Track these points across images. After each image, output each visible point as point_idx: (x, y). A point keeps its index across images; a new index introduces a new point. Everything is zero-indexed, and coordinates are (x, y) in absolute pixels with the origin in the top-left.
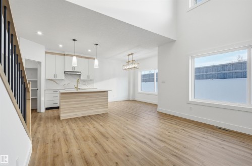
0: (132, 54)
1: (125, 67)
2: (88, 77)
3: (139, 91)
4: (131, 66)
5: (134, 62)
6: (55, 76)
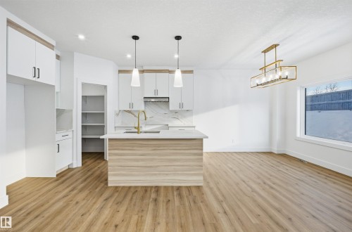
0: (275, 46)
1: (258, 82)
2: (181, 105)
3: (298, 135)
4: (271, 77)
5: (278, 65)
6: (131, 105)
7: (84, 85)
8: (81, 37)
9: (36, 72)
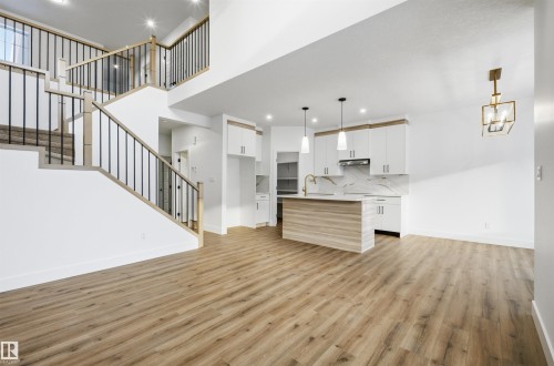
2: (386, 169)
6: (326, 170)
7: (279, 154)
8: (269, 117)
9: (243, 149)
